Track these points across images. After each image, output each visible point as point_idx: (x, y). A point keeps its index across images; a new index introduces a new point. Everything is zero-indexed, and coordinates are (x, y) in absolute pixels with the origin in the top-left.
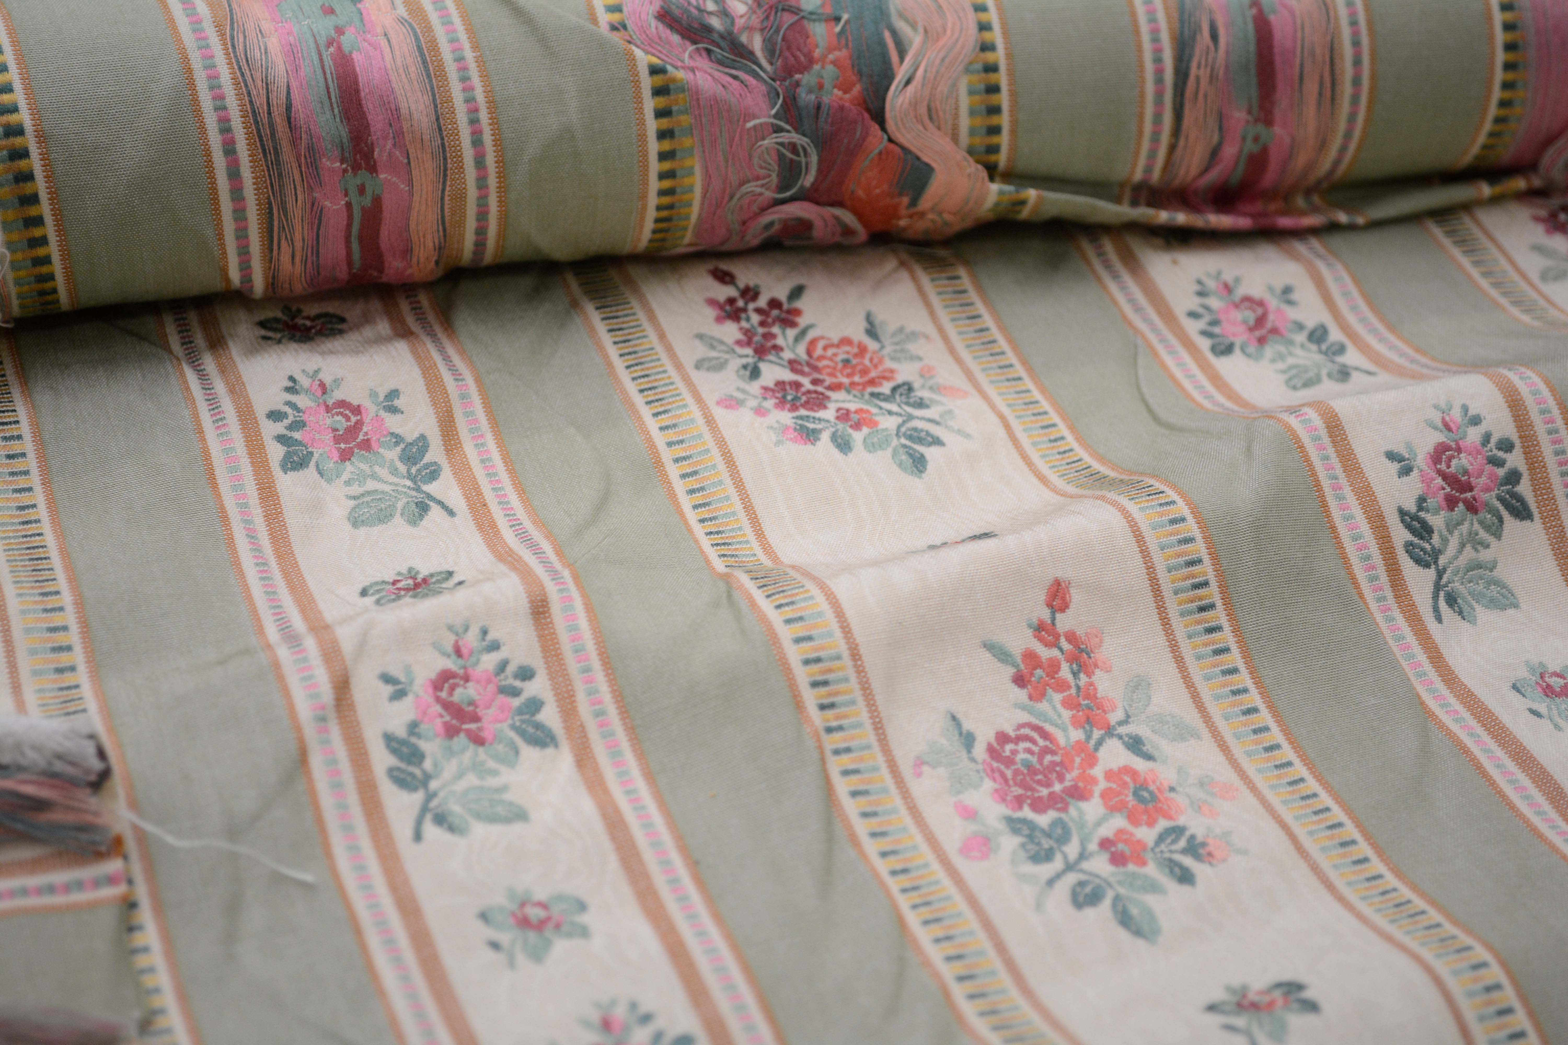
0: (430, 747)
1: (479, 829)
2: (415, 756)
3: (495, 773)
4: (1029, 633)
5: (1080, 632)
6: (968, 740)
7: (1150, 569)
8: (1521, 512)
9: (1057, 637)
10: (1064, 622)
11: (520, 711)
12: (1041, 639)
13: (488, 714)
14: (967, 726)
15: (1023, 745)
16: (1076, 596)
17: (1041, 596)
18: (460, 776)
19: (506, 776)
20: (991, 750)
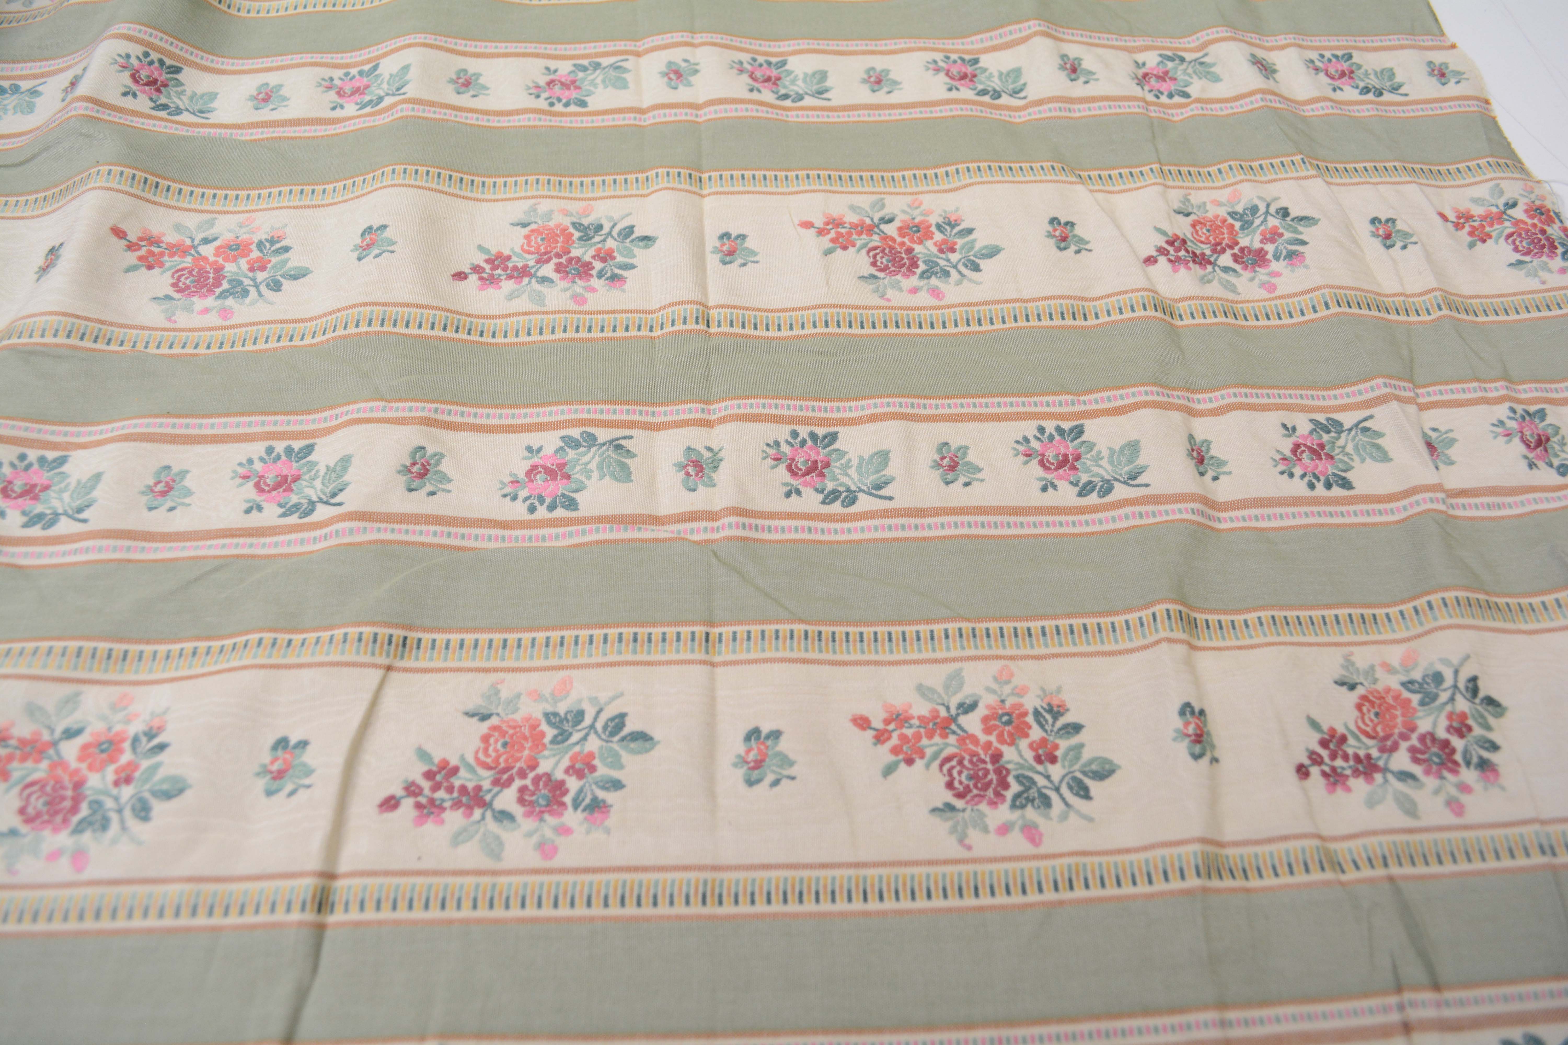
0: (39, 508)
1: (96, 494)
2: (40, 517)
3: (68, 484)
4: (129, 253)
5: (140, 235)
6: (168, 297)
7: (127, 193)
8: (178, 70)
9: (137, 244)
10: (132, 237)
11: (41, 466)
12: (135, 250)
13: (35, 480)
14: (161, 295)
15: (183, 279)
16: (123, 226)
17: (115, 239)
18: (61, 499)
19: (73, 481)
20: (178, 292)
